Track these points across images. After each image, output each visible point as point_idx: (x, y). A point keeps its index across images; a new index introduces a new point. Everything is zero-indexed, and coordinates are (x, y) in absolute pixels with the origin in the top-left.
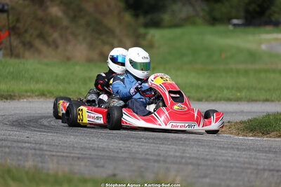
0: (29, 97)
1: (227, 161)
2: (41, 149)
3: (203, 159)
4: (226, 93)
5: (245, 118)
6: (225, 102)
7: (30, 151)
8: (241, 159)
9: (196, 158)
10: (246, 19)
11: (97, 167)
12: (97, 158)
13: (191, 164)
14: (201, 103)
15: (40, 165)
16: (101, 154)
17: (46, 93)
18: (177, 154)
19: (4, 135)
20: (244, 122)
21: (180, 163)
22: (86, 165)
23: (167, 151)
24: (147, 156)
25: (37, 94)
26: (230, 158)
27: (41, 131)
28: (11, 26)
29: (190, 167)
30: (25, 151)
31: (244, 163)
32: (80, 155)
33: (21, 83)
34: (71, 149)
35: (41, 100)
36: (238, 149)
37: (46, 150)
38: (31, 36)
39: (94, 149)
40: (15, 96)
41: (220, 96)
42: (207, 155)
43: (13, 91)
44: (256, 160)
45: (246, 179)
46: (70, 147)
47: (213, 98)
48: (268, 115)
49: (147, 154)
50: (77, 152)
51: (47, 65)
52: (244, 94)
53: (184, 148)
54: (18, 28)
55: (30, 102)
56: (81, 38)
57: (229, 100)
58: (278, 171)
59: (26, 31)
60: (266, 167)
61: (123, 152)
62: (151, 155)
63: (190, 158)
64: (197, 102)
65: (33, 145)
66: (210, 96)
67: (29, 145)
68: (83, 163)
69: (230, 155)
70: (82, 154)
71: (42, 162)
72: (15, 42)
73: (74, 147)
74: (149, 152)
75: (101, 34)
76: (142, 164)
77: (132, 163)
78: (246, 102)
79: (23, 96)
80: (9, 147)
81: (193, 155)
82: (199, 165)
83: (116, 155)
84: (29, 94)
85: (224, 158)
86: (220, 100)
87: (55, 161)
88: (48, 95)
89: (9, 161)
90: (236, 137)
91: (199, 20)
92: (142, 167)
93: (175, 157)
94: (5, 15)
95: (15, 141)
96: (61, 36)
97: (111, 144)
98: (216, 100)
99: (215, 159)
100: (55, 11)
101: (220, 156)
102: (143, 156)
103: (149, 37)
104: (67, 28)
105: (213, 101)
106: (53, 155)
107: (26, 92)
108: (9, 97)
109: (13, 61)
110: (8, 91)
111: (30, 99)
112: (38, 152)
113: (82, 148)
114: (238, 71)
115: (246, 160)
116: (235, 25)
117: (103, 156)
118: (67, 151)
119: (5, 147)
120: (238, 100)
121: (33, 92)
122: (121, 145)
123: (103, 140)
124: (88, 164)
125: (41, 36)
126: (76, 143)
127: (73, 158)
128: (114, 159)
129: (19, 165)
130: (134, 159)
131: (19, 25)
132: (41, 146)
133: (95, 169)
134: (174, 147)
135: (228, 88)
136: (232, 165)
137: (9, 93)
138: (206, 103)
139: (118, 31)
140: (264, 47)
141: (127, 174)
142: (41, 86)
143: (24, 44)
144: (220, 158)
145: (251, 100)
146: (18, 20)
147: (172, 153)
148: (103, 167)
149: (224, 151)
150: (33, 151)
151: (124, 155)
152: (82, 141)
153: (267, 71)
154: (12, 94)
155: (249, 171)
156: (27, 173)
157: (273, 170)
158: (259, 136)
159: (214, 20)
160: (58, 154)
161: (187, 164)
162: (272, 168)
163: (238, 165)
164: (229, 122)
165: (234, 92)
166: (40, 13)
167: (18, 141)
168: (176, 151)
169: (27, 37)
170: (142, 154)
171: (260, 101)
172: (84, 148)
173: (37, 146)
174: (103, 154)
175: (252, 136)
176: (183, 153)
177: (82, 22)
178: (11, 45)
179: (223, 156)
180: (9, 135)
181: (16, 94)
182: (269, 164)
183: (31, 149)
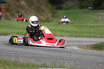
1: (86, 59)
2: (18, 54)
3: (77, 59)
4: (86, 34)
5: (93, 44)
6: (85, 38)
7: (13, 55)
8: (92, 59)
9: (75, 58)
10: (94, 7)
11: (38, 61)
12: (38, 58)
13: (73, 60)
14: (76, 38)
15: (17, 60)
16: (39, 56)
17: (19, 33)
18: (68, 57)
19: (4, 48)
20: (93, 45)
21: (69, 60)
22: (34, 60)
23: (64, 55)
24: (57, 57)
25: (16, 33)
26: (87, 58)
27: (17, 47)
28: (7, 8)
29: (72, 61)
30: (11, 55)
31: (93, 60)
32: (32, 56)
33: (10, 29)
34: (29, 54)
36: (90, 55)
37: (19, 54)
38: (14, 12)
39: (37, 54)
40: (8, 34)
41: (83, 35)
42: (79, 57)
43: (7, 32)
44: (97, 59)
45: (93, 66)
47: (81, 36)
48: (102, 43)
49: (57, 56)
50: (31, 55)
51: (20, 23)
52: (92, 34)
53: (70, 54)
54: (9, 9)
56: (32, 13)
57: (87, 37)
59: (12, 10)
60: (101, 62)
61: (48, 56)
62: (58, 57)
63: (72, 58)
65: (15, 52)
66: (80, 35)
67: (13, 52)
68: (33, 59)
70: (33, 56)
71: (18, 59)
72: (8, 14)
73: (29, 53)
75: (40, 12)
76: (55, 60)
77: (51, 59)
78: (93, 38)
79: (11, 34)
80: (5, 53)
81: (74, 57)
82: (76, 61)
83: (45, 56)
84: (13, 33)
86: (84, 37)
87: (23, 58)
88: (20, 34)
89: (5, 58)
90: (90, 51)
91: (76, 7)
92: (54, 61)
93: (67, 57)
94: (4, 4)
95: (8, 51)
96: (25, 12)
97: (43, 53)
98: (82, 37)
99: (82, 59)
100: (23, 3)
101: (84, 57)
102: (55, 57)
103: (58, 13)
104: (27, 9)
105: (81, 37)
106: (22, 56)
107: (12, 32)
109: (7, 21)
110: (5, 32)
112: (16, 55)
113: (32, 54)
114: (90, 26)
115: (93, 59)
116: (89, 9)
117: (41, 57)
118: (27, 55)
120: (90, 37)
121: (14, 33)
122: (47, 53)
123: (40, 51)
125: (18, 12)
126: (30, 52)
127: (29, 57)
128: (44, 58)
129: (9, 60)
130: (52, 58)
131: (9, 8)
132: (17, 53)
133: (37, 62)
134: (67, 54)
135: (86, 32)
136: (88, 61)
137: (6, 33)
138: (79, 38)
139: (46, 11)
140: (100, 18)
141: (49, 64)
142: (17, 31)
143: (11, 15)
144: (83, 58)
145: (95, 37)
146: (9, 6)
147: (66, 56)
148: (40, 61)
149: (85, 56)
150: (15, 55)
151: (48, 57)
152: (33, 51)
153: (101, 26)
154: (7, 33)
155: (94, 63)
156: (12, 63)
158: (98, 50)
159: (82, 7)
160: (24, 56)
161: (71, 60)
162: (103, 62)
163: (90, 61)
164: (87, 45)
165: (89, 34)
166: (18, 4)
167: (9, 51)
168: (67, 55)
169: (13, 12)
170: (55, 56)
171: (98, 37)
172: (33, 54)
173: (16, 53)
175: (95, 50)
176: (70, 56)
177: (33, 7)
178: (6, 15)
179: (85, 57)
180: (6, 49)
181: (8, 33)
182: (102, 61)
183: (14, 54)
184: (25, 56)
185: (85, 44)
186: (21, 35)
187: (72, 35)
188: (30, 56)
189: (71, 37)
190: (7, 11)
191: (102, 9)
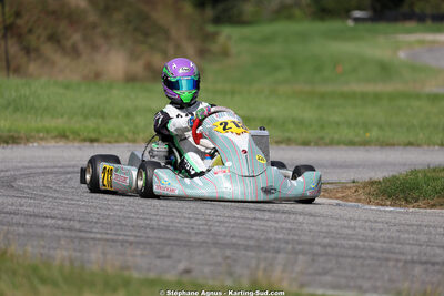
0: (42, 139)
1: (356, 247)
3: (319, 244)
4: (347, 133)
5: (379, 176)
6: (345, 148)
7: (56, 232)
8: (378, 245)
9: (311, 244)
10: (374, 10)
11: (160, 257)
12: (159, 244)
13: (302, 252)
14: (307, 148)
16: (163, 236)
17: (68, 134)
18: (281, 236)
19: (12, 205)
20: (379, 183)
22: (142, 255)
23: (263, 231)
24: (234, 240)
25: (55, 133)
26: (360, 243)
28: (8, 22)
29: (302, 258)
30: (48, 232)
31: (383, 251)
32: (132, 239)
33: (29, 116)
34: (118, 227)
35: (61, 144)
37: (81, 231)
38: (38, 38)
39: (153, 229)
40: (21, 138)
41: (336, 137)
42: (325, 238)
43: (17, 131)
44: (400, 246)
45: (387, 277)
46: (115, 225)
47: (327, 140)
48: (414, 172)
49: (234, 236)
50: (127, 233)
51: (67, 87)
52: (374, 133)
54: (19, 26)
55: (44, 148)
56: (115, 41)
57: (351, 144)
58: (433, 264)
59: (31, 31)
60: (415, 258)
61: (197, 234)
62: (241, 237)
63: (299, 242)
64: (302, 148)
65: (60, 222)
66: (322, 138)
67: (53, 221)
68: (138, 252)
69: (360, 237)
70: (136, 236)
72: (13, 48)
73: (121, 225)
74: (237, 234)
75: (146, 35)
76: (228, 252)
77: (214, 250)
78: (378, 148)
79: (33, 137)
80: (23, 225)
81: (303, 238)
82: (315, 255)
83: (187, 238)
84: (41, 135)
85: (350, 242)
86: (338, 144)
88: (71, 137)
89: (29, 249)
90: (367, 207)
92: (228, 258)
93: (276, 240)
95: (31, 216)
96: (85, 39)
98: (332, 143)
99: (337, 245)
101: (344, 239)
102: (228, 239)
103: (222, 39)
104: (94, 26)
105: (326, 145)
107: (38, 131)
108: (11, 139)
109: (14, 81)
110: (9, 131)
111: (44, 144)
113: (133, 226)
115: (385, 246)
116: (357, 20)
117: (169, 239)
118: (113, 232)
119: (18, 224)
120: (365, 144)
121: (47, 132)
124: (145, 252)
125: (54, 38)
126: (125, 218)
127: (123, 243)
128: (187, 245)
129: (42, 255)
131: (20, 22)
132: (72, 223)
133: (158, 262)
135: (349, 125)
136: (363, 254)
137: (11, 134)
138: (316, 148)
139: (174, 32)
140: (402, 55)
141: (207, 270)
142: (60, 123)
143: (28, 51)
144: (343, 242)
145: (385, 144)
147: (271, 235)
148: (169, 257)
150: (61, 232)
151: (199, 238)
154: (16, 136)
155: (391, 263)
157: (426, 263)
158: (400, 206)
159: (323, 12)
160: (99, 236)
162: (424, 259)
163: (372, 253)
164: (354, 182)
167: (36, 216)
168: (276, 231)
169: (32, 40)
170: (225, 236)
171: (399, 145)
172: (137, 227)
173: (65, 224)
174: (168, 236)
175: (391, 205)
176: (289, 234)
177: (118, 16)
178: (7, 53)
179: (350, 239)
180: (21, 206)
181: (22, 135)
182: (420, 252)
183: (58, 229)
184: (105, 237)
185: (345, 176)
186: (75, 139)
187: (287, 135)
188: (126, 238)
189: (283, 146)
190: (9, 35)
191: (410, 16)
